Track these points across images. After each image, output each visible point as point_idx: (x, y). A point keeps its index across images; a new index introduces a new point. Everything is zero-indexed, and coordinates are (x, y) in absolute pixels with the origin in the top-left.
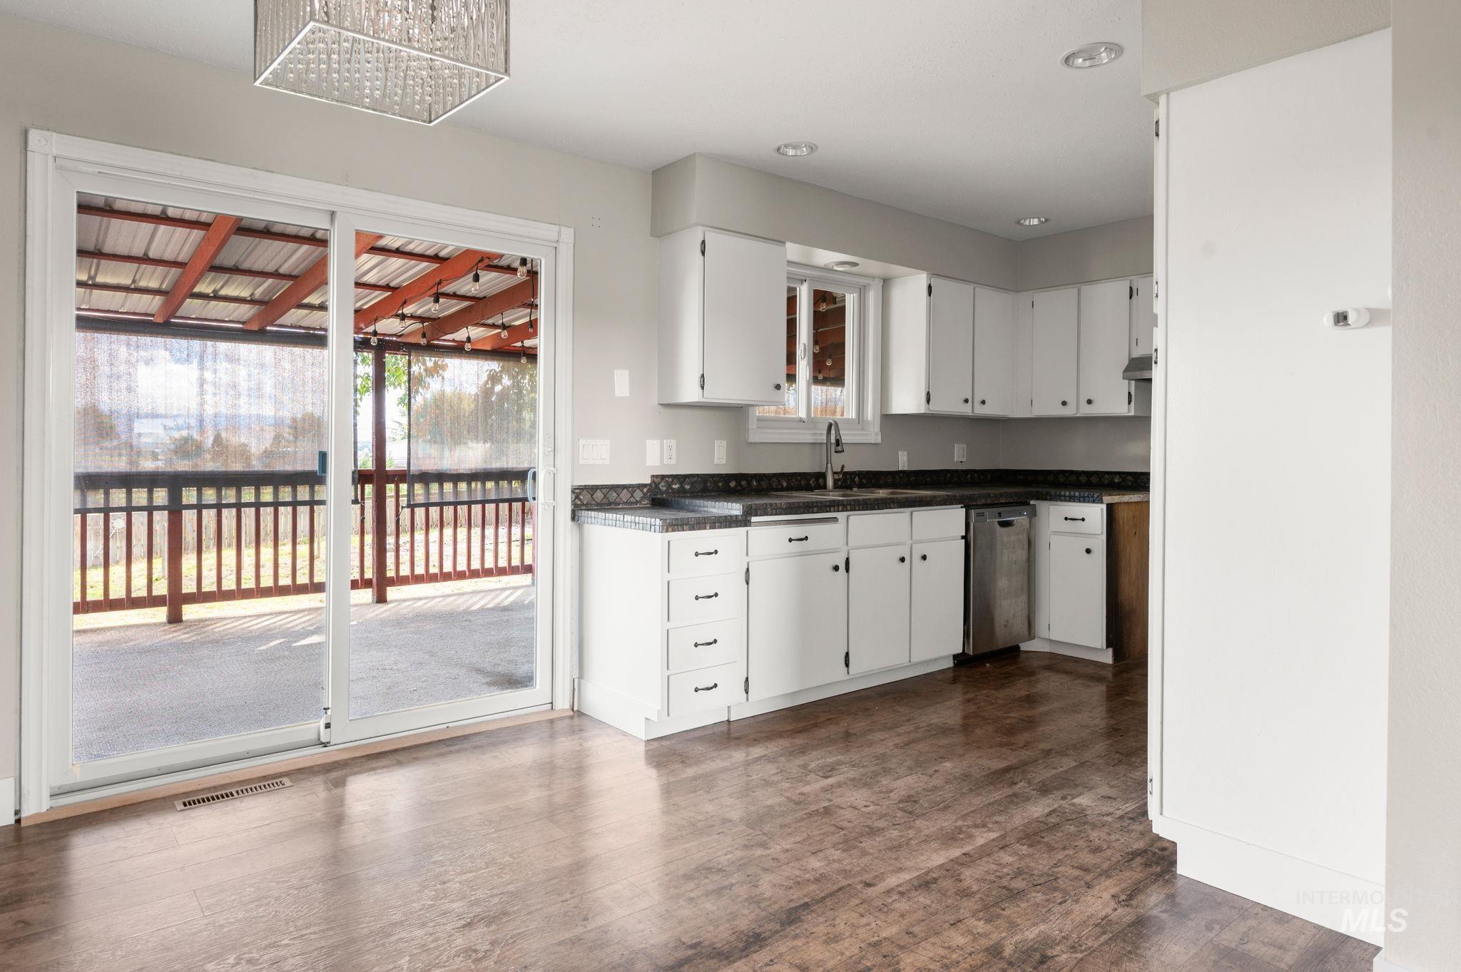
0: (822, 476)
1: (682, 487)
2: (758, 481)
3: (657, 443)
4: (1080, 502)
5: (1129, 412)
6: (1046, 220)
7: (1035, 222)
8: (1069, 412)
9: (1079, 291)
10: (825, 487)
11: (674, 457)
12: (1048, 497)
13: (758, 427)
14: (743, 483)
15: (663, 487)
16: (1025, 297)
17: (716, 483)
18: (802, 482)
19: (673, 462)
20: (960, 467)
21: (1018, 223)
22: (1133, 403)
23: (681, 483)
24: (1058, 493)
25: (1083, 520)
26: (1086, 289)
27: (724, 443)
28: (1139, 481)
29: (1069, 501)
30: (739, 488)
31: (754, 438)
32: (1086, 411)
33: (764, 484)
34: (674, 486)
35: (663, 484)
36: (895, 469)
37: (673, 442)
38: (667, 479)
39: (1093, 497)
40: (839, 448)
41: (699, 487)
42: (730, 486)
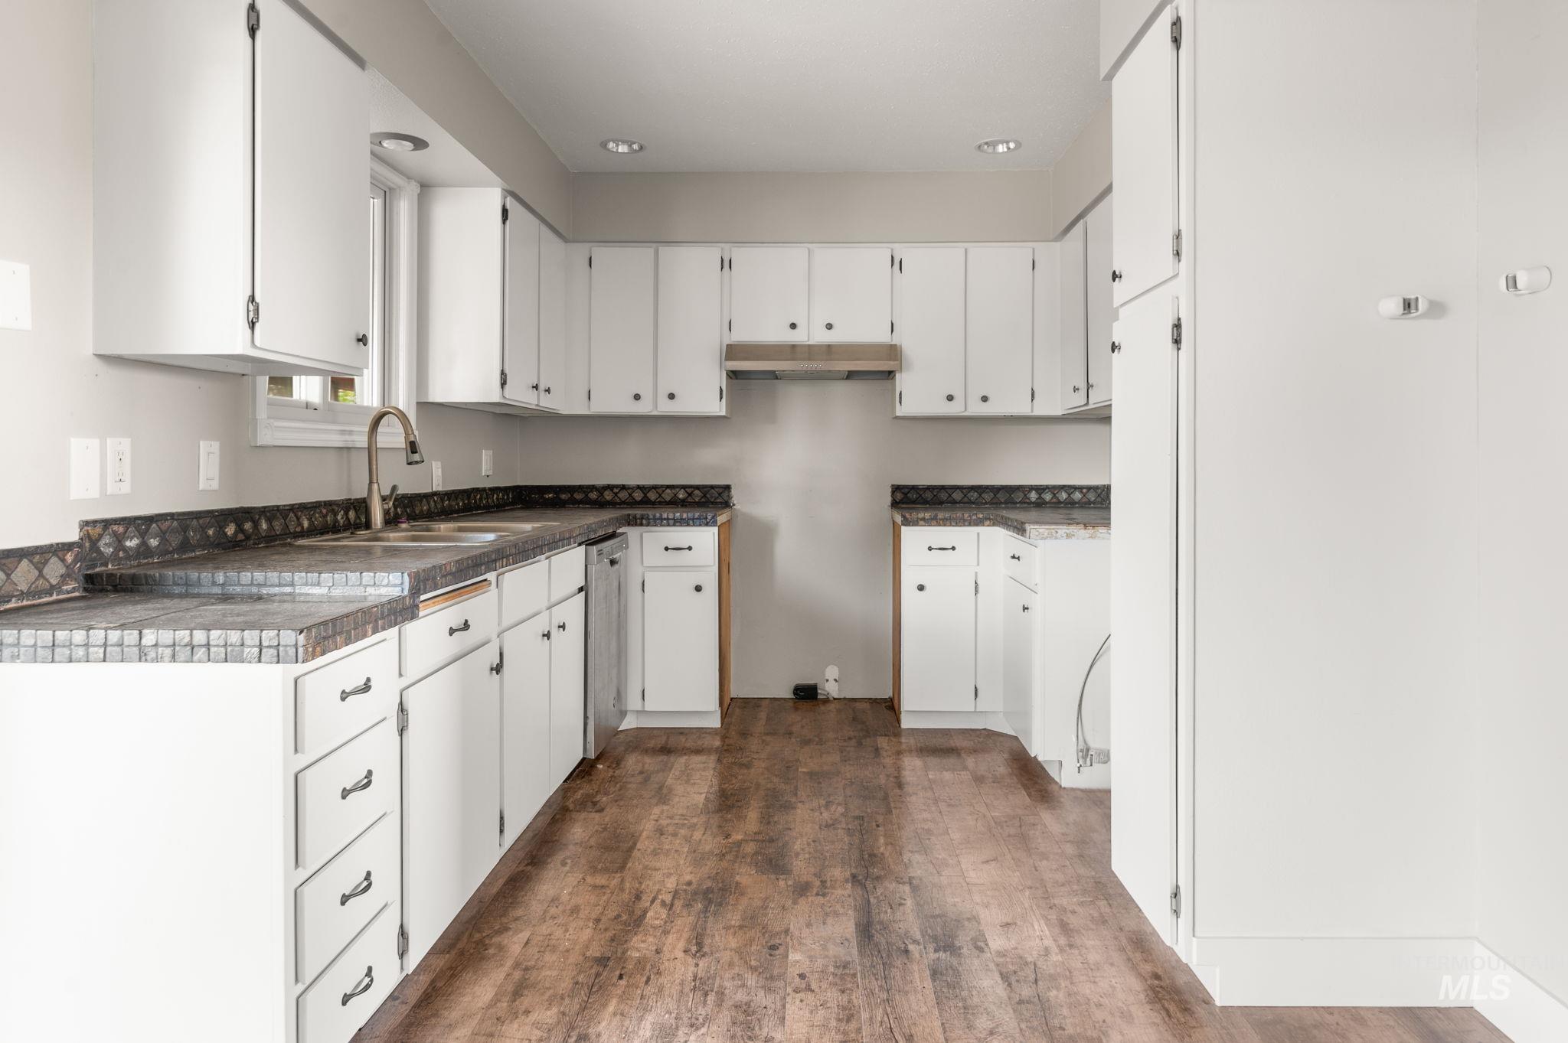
0: (361, 506)
1: (144, 543)
2: (269, 521)
3: (95, 443)
4: (688, 525)
5: (720, 411)
6: (641, 148)
7: (623, 149)
8: (643, 408)
9: (657, 253)
10: (368, 525)
11: (127, 478)
12: (644, 522)
13: (268, 418)
14: (248, 526)
15: (106, 547)
16: (580, 251)
17: (203, 529)
18: (329, 518)
19: (126, 488)
20: (488, 484)
21: (604, 145)
22: (724, 400)
23: (143, 535)
24: (658, 515)
25: (690, 548)
26: (664, 250)
27: (216, 446)
28: (708, 496)
29: (674, 525)
30: (241, 537)
31: (265, 437)
32: (666, 408)
33: (278, 525)
34: (128, 544)
35: (107, 539)
36: (428, 490)
37: (126, 444)
38: (115, 528)
39: (706, 518)
40: (416, 457)
41: (175, 541)
42: (226, 534)
